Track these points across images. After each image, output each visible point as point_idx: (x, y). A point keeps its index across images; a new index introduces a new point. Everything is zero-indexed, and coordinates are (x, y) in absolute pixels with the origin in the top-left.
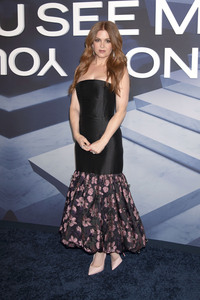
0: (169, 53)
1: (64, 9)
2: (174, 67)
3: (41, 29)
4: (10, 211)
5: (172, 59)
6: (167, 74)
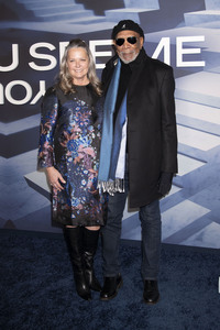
1: (52, 47)
3: (32, 65)
4: (10, 221)
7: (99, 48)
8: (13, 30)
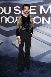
0: (43, 18)
1: (20, 8)
2: (45, 21)
3: (14, 12)
5: (44, 19)
6: (43, 23)
7: (32, 8)
8: (10, 3)
